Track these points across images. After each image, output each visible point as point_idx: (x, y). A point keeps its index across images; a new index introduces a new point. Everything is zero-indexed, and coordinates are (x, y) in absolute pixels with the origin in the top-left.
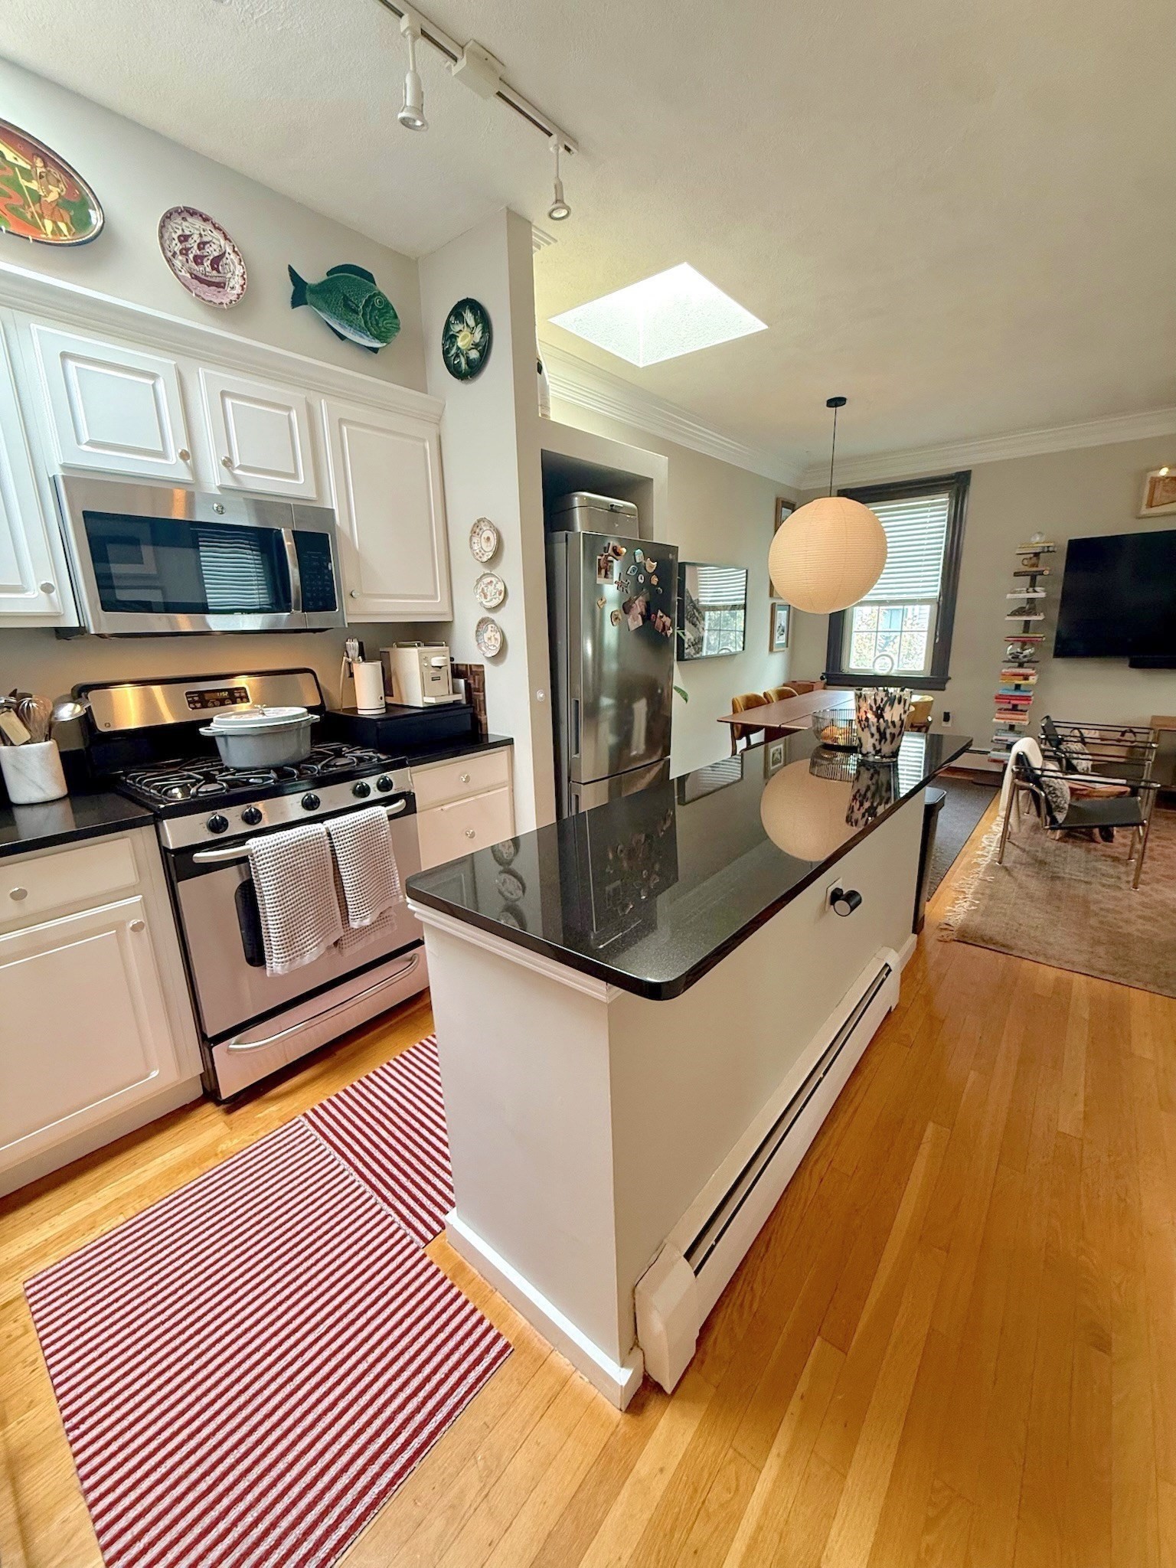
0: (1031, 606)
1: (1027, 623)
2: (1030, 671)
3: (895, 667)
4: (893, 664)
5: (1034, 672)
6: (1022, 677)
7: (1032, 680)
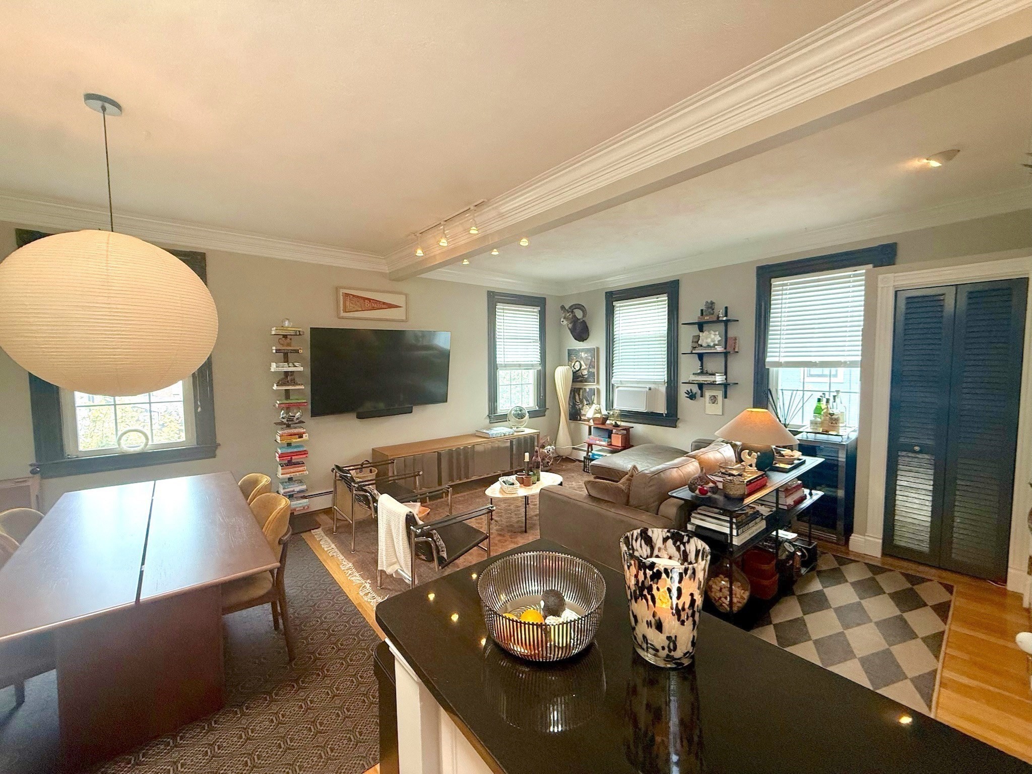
0: (287, 378)
1: (287, 391)
2: (302, 430)
3: (150, 443)
4: (147, 439)
5: (305, 430)
6: (297, 436)
7: (305, 437)
